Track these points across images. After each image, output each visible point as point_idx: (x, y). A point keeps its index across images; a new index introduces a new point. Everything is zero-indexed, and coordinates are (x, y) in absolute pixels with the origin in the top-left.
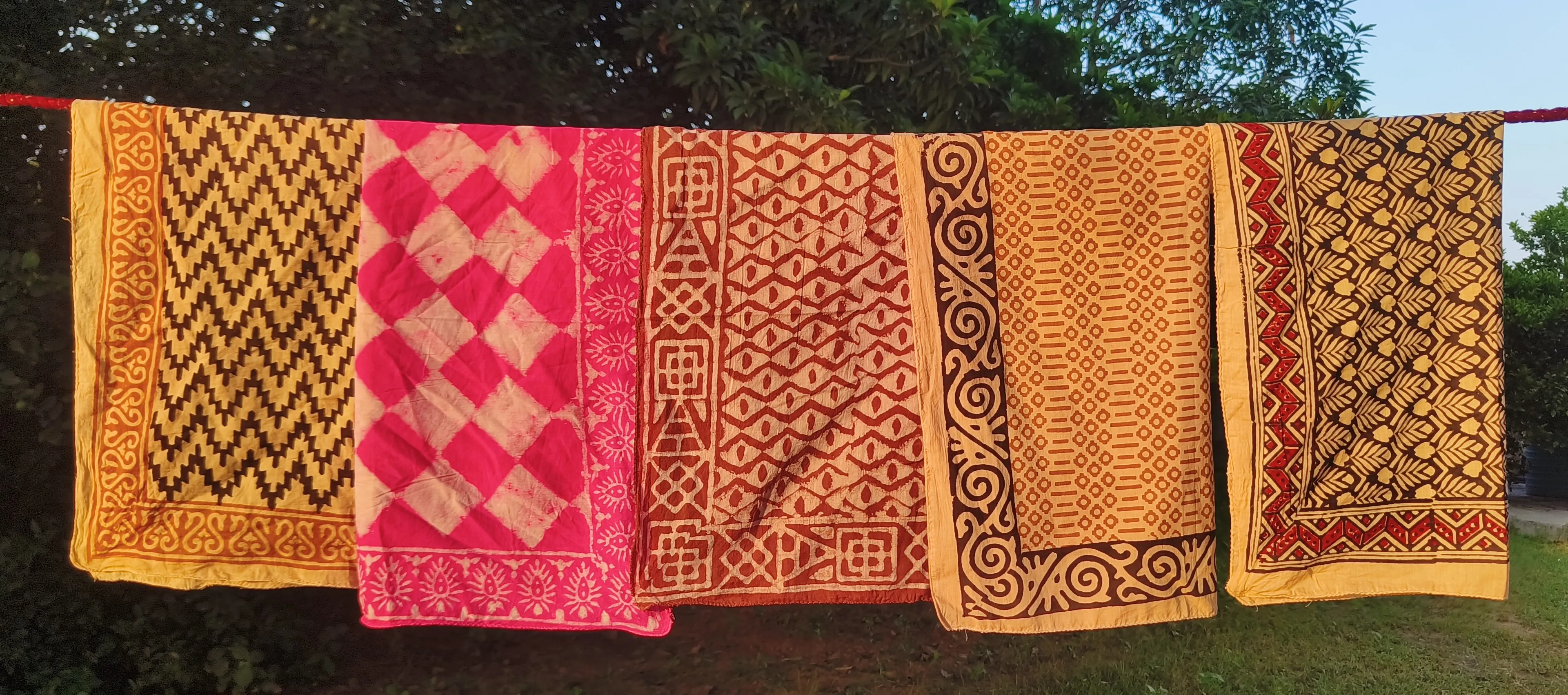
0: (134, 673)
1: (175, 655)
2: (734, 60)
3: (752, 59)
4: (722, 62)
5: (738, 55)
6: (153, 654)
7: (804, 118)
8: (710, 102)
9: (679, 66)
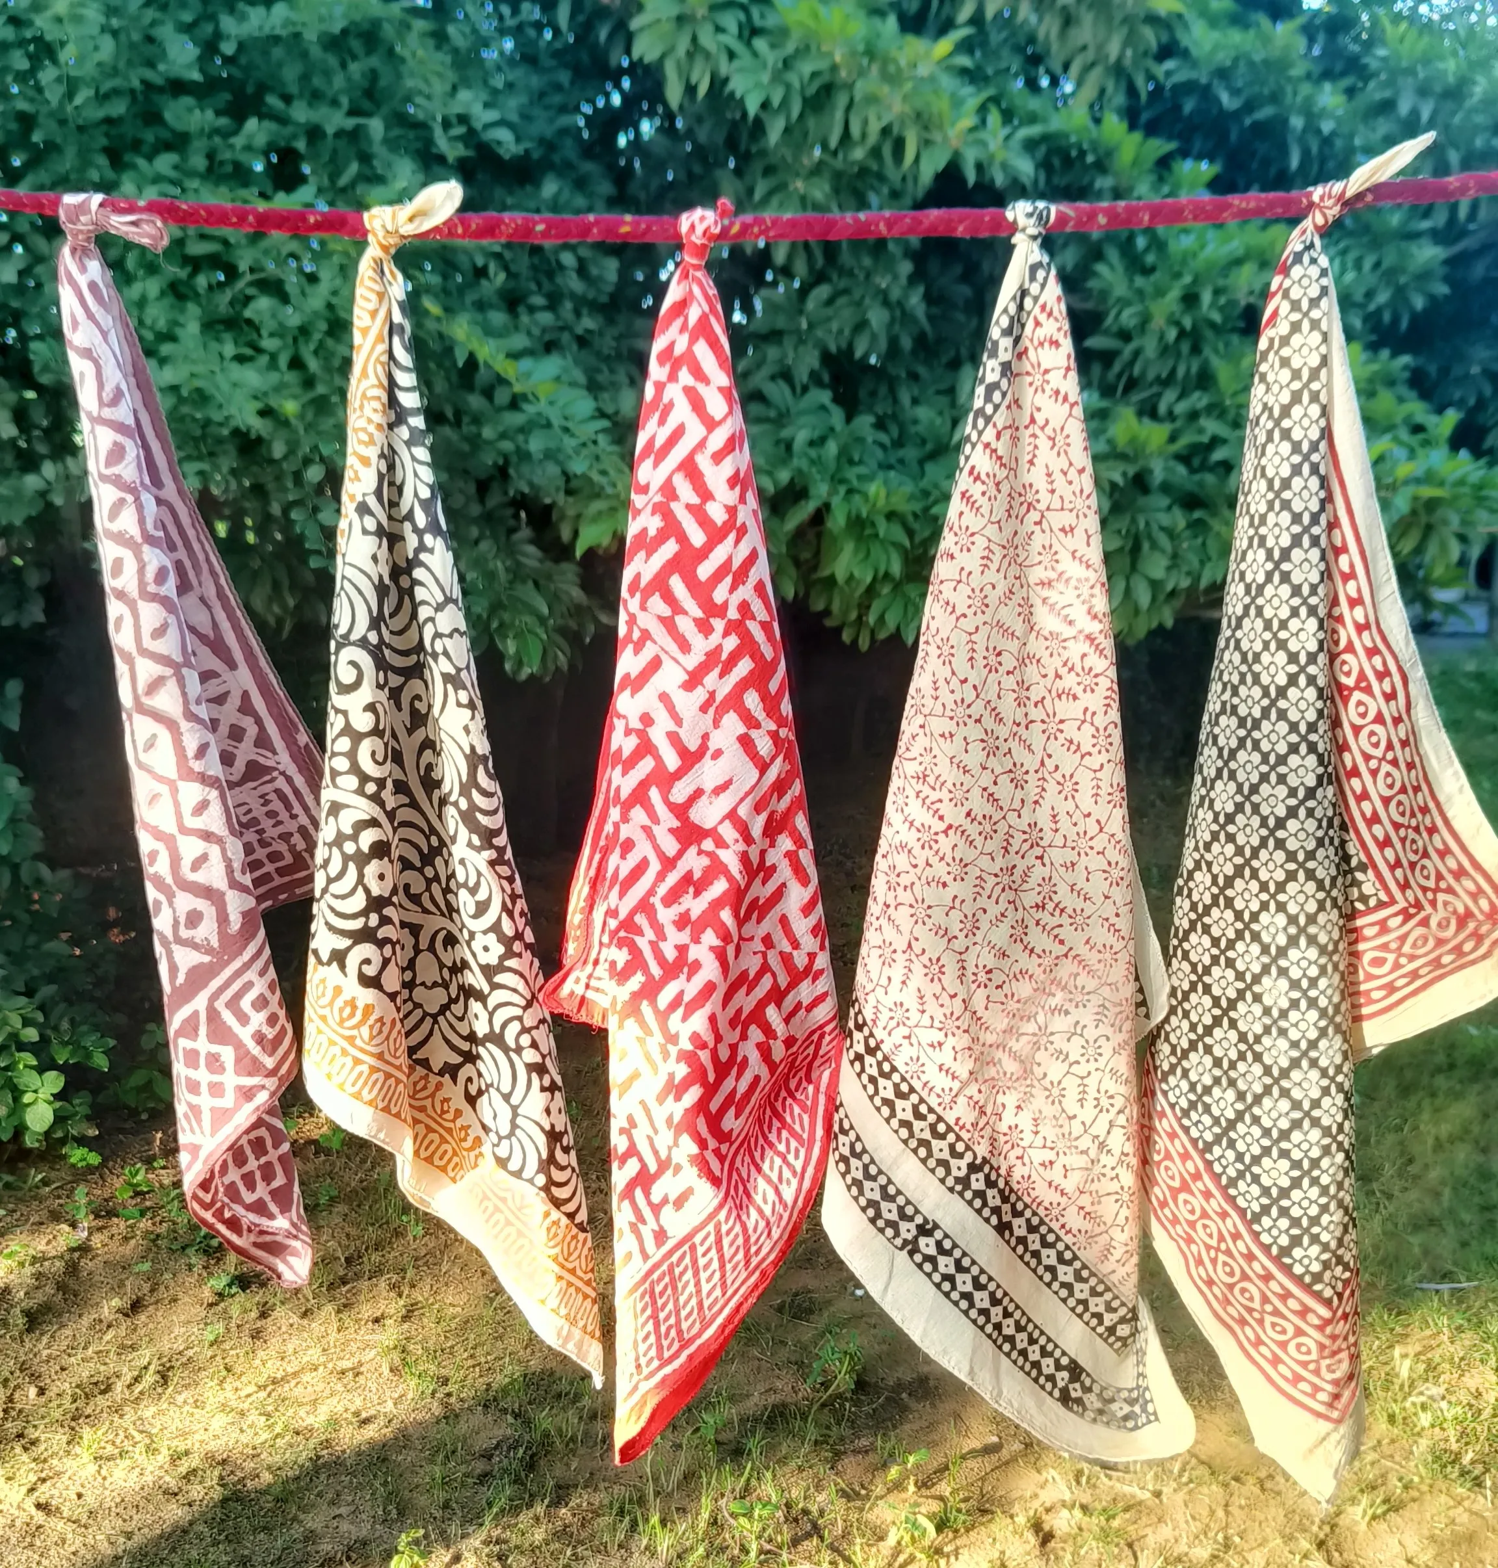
7: (872, 99)
8: (697, 83)
9: (636, 23)
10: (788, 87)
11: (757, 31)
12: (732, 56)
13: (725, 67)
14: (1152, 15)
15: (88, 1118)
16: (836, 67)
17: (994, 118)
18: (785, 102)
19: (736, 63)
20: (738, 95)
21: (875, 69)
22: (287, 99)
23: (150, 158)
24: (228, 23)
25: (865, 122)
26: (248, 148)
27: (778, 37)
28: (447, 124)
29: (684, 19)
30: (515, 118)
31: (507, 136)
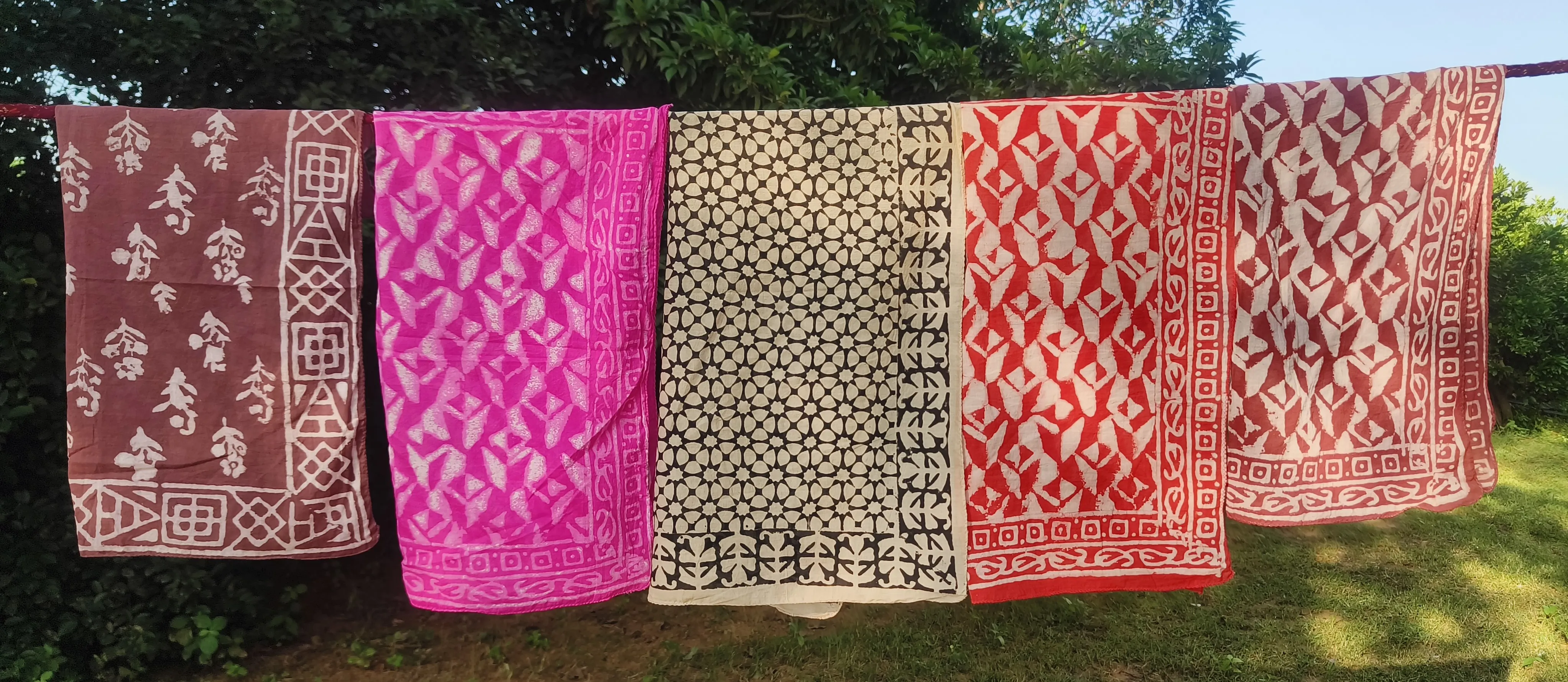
0: (98, 649)
1: (138, 628)
2: (661, 21)
3: (678, 19)
4: (651, 22)
5: (665, 16)
6: (116, 628)
7: (735, 77)
8: (640, 62)
9: (608, 27)
10: (690, 67)
11: (675, 37)
12: (660, 49)
13: (655, 54)
14: (891, 42)
15: (242, 646)
16: (716, 58)
17: (802, 91)
18: (688, 75)
19: (661, 54)
20: (662, 69)
21: (738, 61)
22: (402, 55)
23: (318, 84)
24: (371, 12)
25: (732, 89)
26: (377, 81)
27: (685, 40)
28: (495, 75)
29: (633, 28)
30: (534, 73)
31: (528, 82)
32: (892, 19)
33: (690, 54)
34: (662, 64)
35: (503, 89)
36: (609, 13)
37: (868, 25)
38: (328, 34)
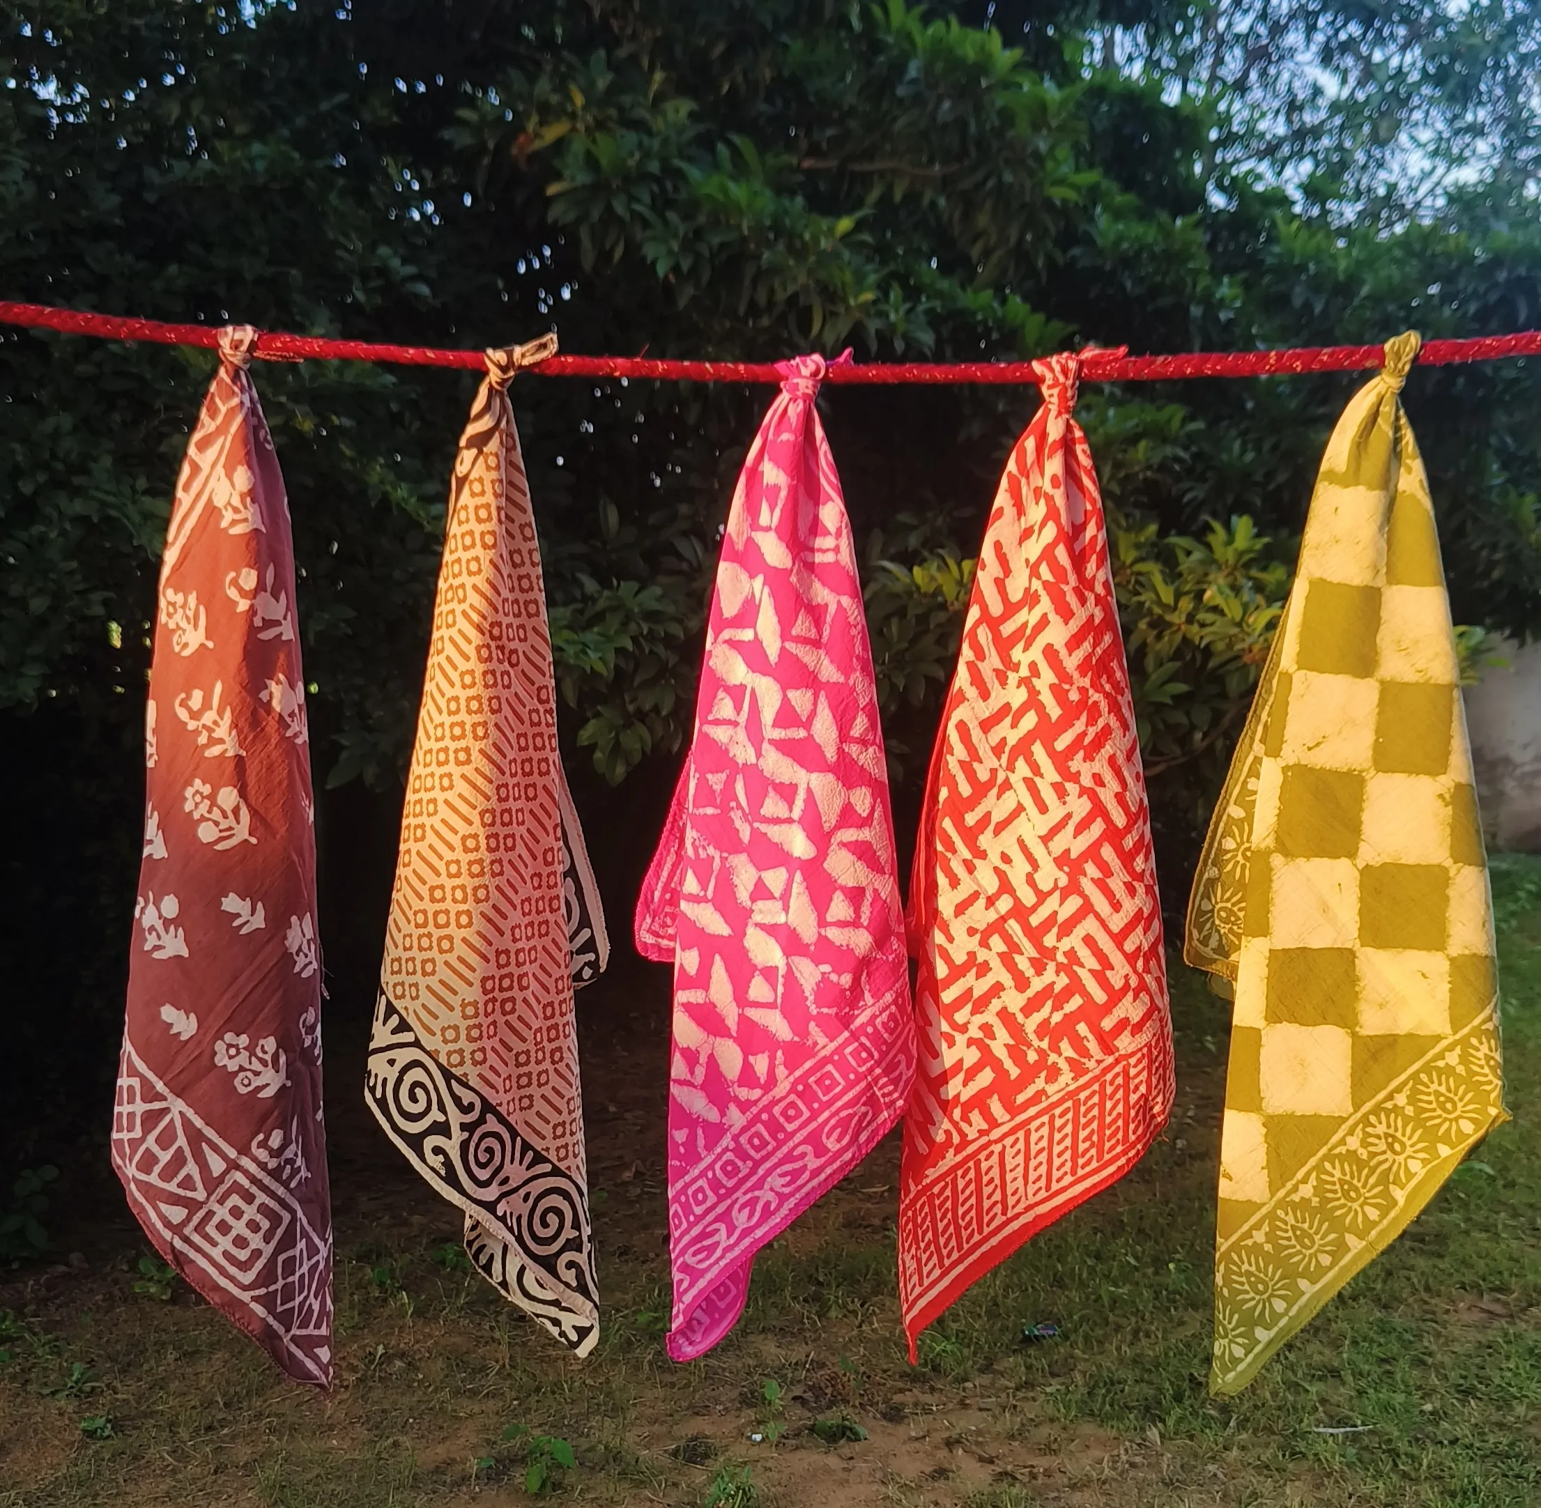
2: (647, 177)
4: (630, 179)
7: (777, 270)
8: (612, 249)
9: (552, 190)
10: (698, 256)
11: (670, 203)
12: (646, 224)
13: (639, 234)
14: (1048, 204)
16: (744, 240)
17: (895, 294)
18: (694, 269)
19: (648, 234)
20: (649, 260)
21: (781, 243)
22: (209, 247)
24: (151, 174)
25: (772, 292)
27: (689, 210)
28: (365, 276)
29: (599, 188)
30: (433, 274)
31: (424, 290)
32: (1050, 165)
33: (698, 234)
34: (650, 251)
35: (378, 300)
36: (557, 163)
37: (1008, 177)
38: (84, 213)
